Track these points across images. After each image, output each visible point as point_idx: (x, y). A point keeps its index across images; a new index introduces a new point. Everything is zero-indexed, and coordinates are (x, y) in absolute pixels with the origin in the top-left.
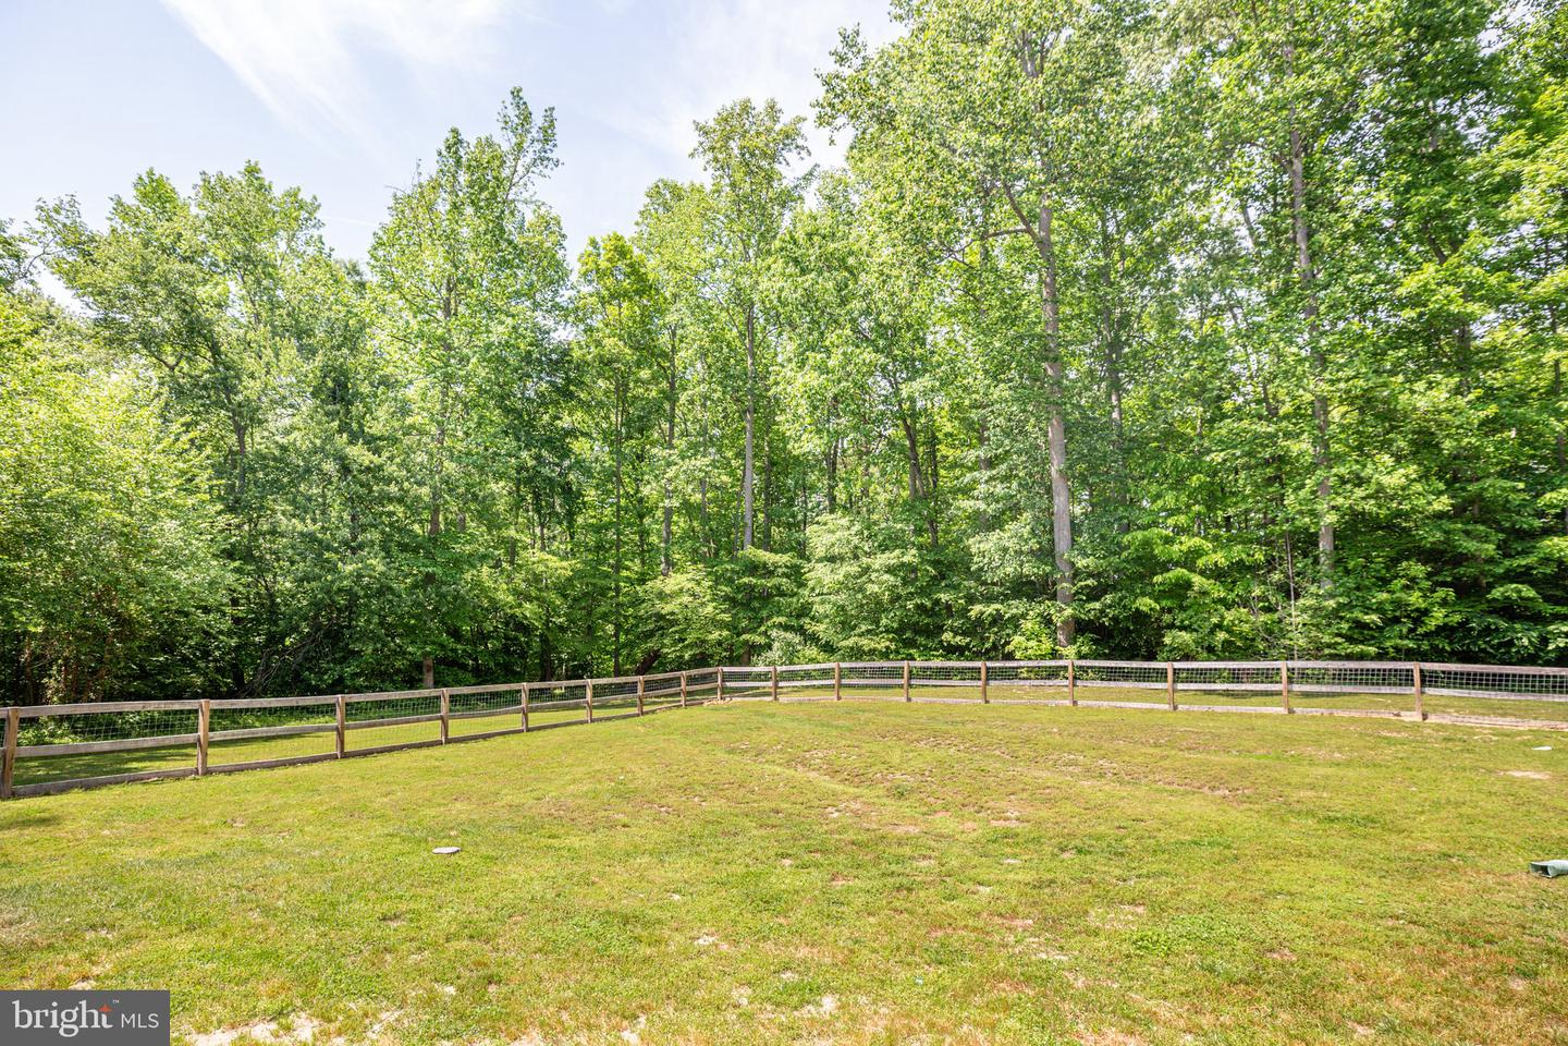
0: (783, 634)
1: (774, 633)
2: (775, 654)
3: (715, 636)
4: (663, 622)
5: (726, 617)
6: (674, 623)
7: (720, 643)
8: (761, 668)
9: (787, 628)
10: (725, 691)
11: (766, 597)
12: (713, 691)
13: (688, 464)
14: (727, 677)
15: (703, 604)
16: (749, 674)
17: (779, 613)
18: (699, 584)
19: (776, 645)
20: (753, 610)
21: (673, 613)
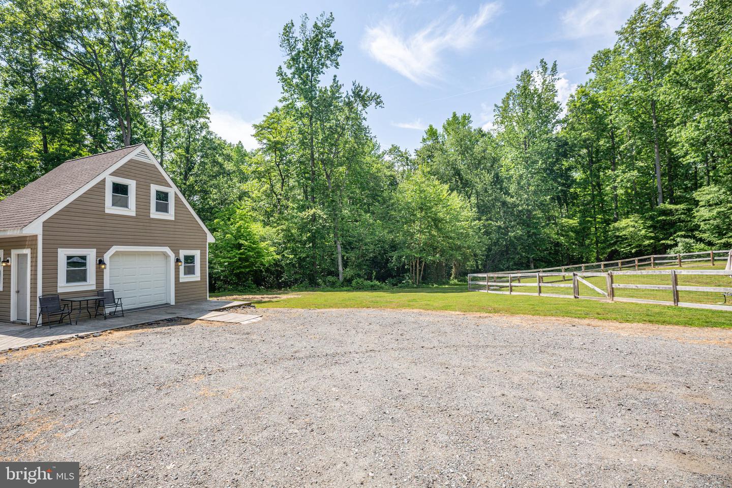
0: (683, 239)
1: (678, 239)
2: (680, 247)
3: (647, 242)
4: (620, 240)
5: (652, 235)
6: (626, 239)
7: (649, 245)
8: (672, 254)
9: (685, 237)
10: (656, 264)
11: (672, 224)
12: (650, 264)
13: (628, 175)
14: (655, 259)
15: (640, 230)
16: (667, 257)
17: (680, 230)
18: (636, 222)
19: (680, 244)
20: (666, 229)
21: (625, 235)
